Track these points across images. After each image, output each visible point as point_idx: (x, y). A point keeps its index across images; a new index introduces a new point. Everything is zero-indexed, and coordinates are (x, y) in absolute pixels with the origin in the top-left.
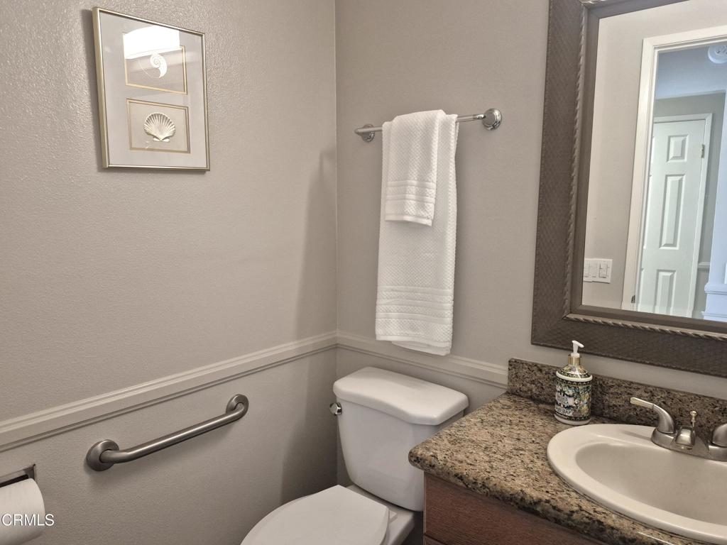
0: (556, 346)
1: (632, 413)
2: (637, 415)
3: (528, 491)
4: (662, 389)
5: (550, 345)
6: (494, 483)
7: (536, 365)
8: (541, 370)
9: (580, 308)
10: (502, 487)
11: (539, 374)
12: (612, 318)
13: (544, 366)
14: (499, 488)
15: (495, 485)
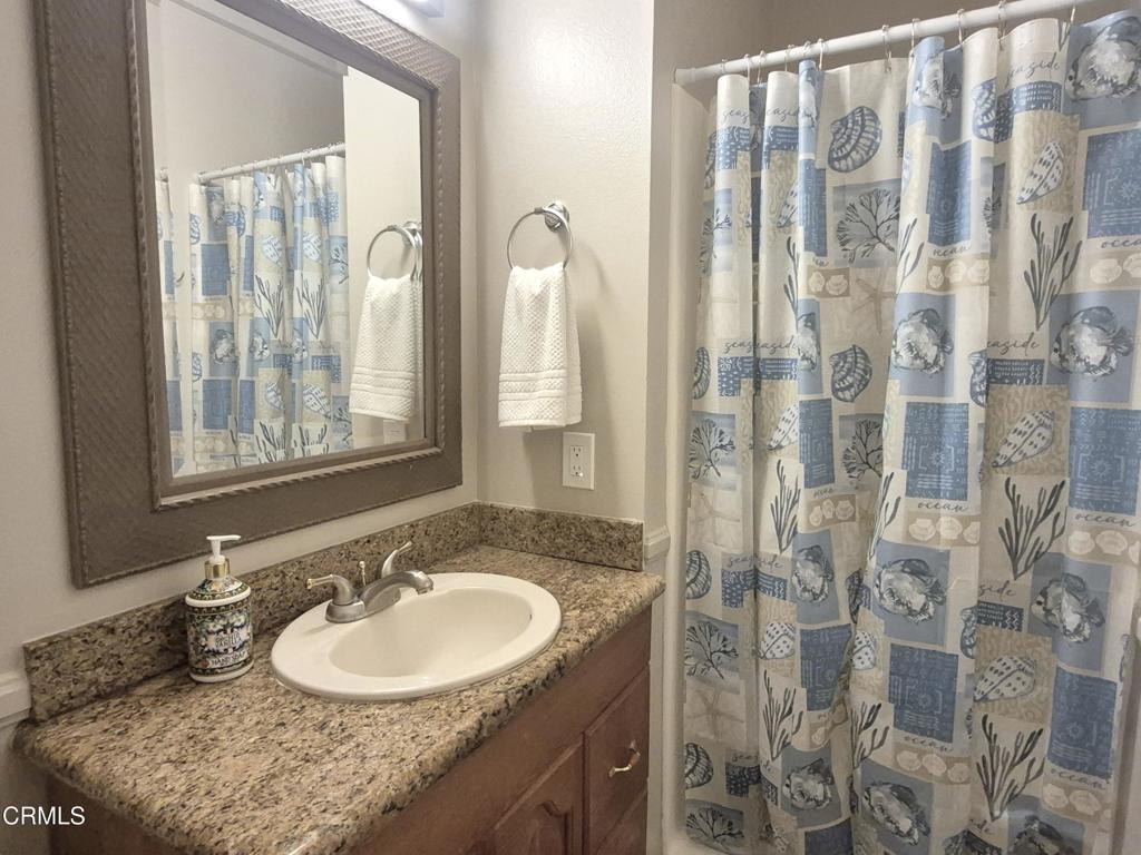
0: (139, 568)
1: (264, 616)
2: (270, 614)
3: (459, 727)
4: (291, 562)
5: (124, 572)
6: (431, 760)
7: (100, 626)
8: (112, 631)
9: (172, 484)
10: (442, 754)
11: (108, 642)
12: (246, 481)
13: (117, 619)
14: (441, 759)
15: (434, 759)
